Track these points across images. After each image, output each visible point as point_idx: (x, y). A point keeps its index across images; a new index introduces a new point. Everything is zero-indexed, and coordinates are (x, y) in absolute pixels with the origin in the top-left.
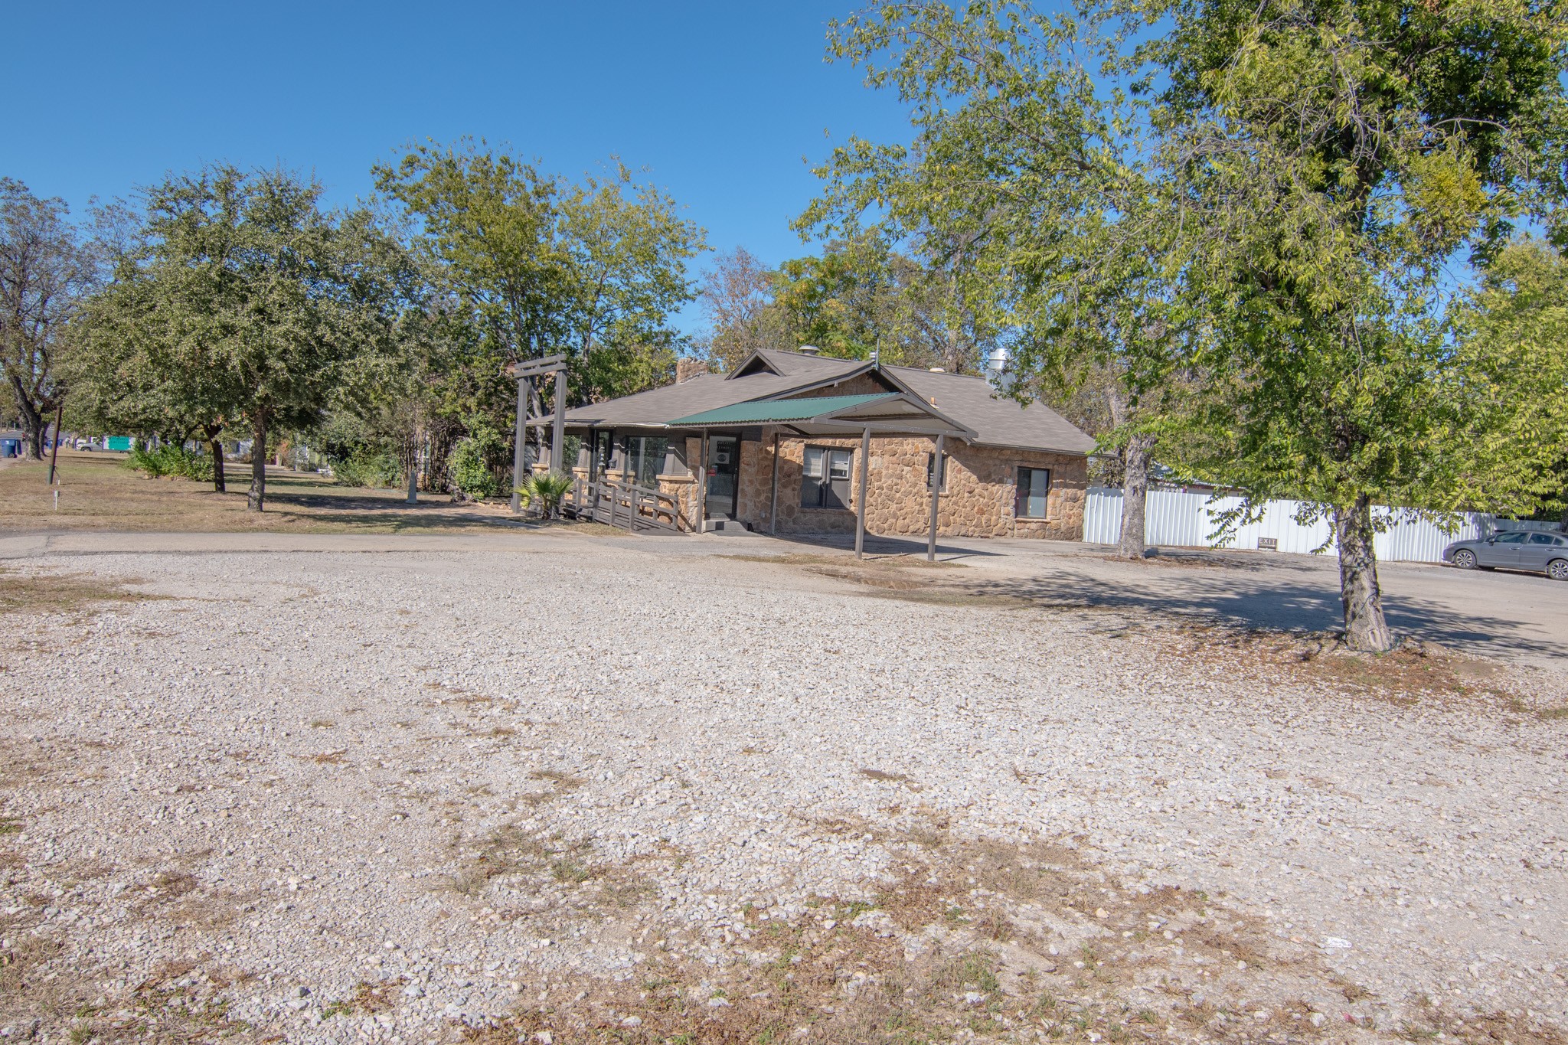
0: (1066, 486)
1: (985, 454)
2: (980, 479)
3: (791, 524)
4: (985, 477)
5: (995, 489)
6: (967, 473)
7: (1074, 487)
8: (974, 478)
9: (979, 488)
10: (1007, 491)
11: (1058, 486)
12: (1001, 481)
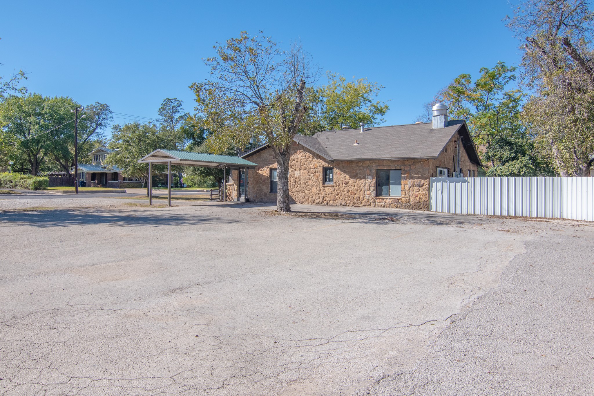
0: (411, 178)
1: (354, 165)
2: (351, 177)
3: (266, 199)
4: (354, 176)
5: (361, 182)
6: (343, 175)
7: (419, 178)
8: (348, 177)
9: (351, 182)
10: (370, 182)
11: (405, 178)
12: (364, 178)
